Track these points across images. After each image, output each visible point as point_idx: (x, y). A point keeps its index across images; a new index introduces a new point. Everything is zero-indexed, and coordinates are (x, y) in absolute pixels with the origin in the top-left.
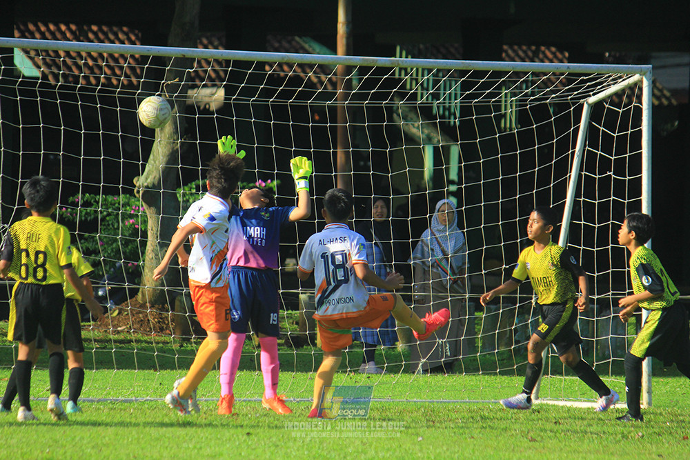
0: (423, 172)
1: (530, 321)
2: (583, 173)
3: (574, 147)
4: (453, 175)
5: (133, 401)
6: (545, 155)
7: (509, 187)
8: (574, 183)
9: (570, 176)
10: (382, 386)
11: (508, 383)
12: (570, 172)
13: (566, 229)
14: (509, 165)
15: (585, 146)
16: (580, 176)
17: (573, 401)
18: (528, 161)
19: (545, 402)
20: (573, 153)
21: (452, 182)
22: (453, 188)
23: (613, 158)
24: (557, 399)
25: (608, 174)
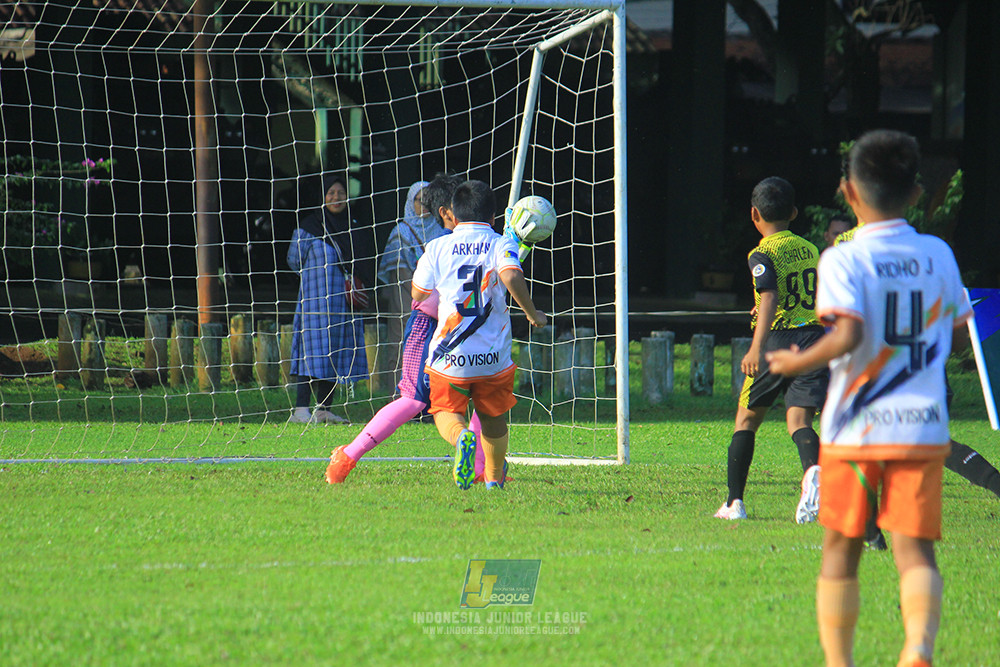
0: (314, 145)
2: (534, 146)
3: (521, 109)
4: (355, 150)
6: (482, 121)
8: (522, 159)
9: (516, 150)
10: (262, 440)
12: (517, 144)
15: (536, 109)
16: (530, 149)
18: (458, 129)
20: (520, 119)
21: (353, 159)
22: (355, 167)
23: (574, 126)
25: (569, 146)
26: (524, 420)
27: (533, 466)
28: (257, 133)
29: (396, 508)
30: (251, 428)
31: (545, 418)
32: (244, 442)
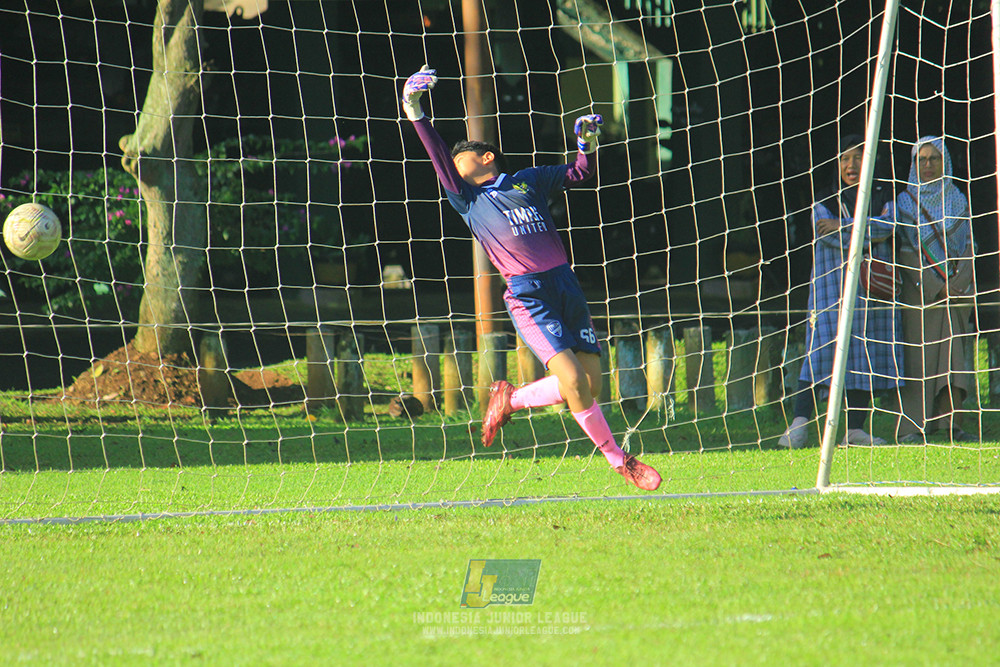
0: (611, 107)
1: (810, 353)
2: (892, 96)
3: (875, 50)
4: (663, 110)
5: (137, 519)
6: (827, 70)
7: (766, 125)
8: (878, 112)
9: (870, 102)
10: (562, 476)
11: (775, 460)
12: (871, 95)
13: (866, 193)
14: (765, 88)
15: (894, 49)
16: (887, 100)
17: (888, 485)
18: (796, 79)
19: (841, 490)
20: (874, 63)
21: (664, 124)
22: (663, 133)
23: (943, 69)
24: (862, 484)
25: (937, 95)
26: (891, 441)
27: (903, 498)
28: (545, 95)
29: (733, 555)
30: (547, 462)
31: (917, 438)
32: (540, 479)
